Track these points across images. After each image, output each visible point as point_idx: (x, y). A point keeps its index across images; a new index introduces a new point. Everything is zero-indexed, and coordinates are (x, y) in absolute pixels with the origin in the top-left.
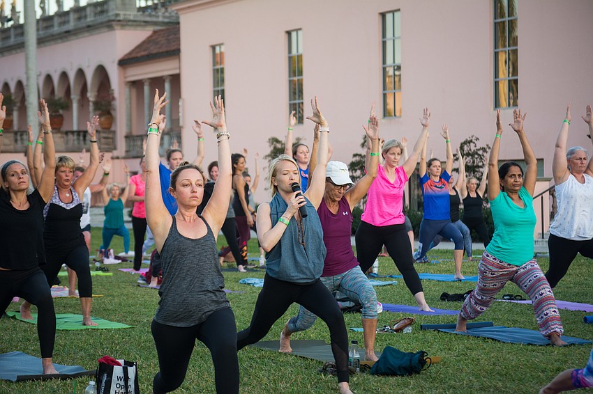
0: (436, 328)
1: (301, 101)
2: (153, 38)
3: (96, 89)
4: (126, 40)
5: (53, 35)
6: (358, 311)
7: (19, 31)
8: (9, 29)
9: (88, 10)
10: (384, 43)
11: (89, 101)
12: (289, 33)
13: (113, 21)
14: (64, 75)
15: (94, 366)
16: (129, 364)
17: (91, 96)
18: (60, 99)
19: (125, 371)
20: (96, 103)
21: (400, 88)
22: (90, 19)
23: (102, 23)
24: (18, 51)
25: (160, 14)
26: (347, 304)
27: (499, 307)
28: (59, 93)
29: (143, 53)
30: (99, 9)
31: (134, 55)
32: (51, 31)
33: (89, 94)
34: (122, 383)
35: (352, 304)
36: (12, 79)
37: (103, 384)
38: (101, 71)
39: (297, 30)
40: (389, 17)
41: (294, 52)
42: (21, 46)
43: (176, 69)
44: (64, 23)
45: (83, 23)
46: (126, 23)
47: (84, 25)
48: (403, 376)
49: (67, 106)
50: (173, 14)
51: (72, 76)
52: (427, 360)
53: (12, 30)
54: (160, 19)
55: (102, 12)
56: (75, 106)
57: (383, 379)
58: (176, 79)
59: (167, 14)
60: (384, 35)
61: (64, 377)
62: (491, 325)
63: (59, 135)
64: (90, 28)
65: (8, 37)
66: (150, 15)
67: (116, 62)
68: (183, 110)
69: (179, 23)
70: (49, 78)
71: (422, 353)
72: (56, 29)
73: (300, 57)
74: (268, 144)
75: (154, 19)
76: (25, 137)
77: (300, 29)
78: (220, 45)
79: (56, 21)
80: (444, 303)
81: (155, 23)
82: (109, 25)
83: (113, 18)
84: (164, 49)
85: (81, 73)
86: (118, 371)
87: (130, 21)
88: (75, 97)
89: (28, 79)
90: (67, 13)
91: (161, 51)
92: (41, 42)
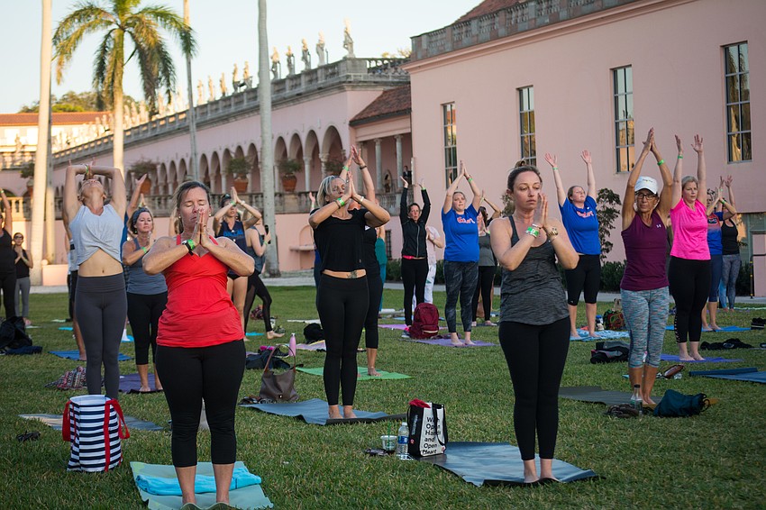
0: (704, 374)
1: (533, 157)
2: (384, 98)
3: (327, 150)
4: (357, 101)
5: (285, 99)
6: (626, 360)
7: (252, 95)
8: (242, 94)
9: (319, 72)
10: (616, 99)
11: (321, 162)
12: (520, 90)
13: (344, 82)
14: (296, 137)
15: (404, 410)
16: (436, 407)
17: (323, 156)
18: (292, 161)
19: (435, 413)
20: (328, 164)
21: (633, 143)
22: (321, 81)
23: (333, 85)
24: (251, 114)
25: (390, 74)
26: (615, 354)
27: (759, 355)
28: (291, 155)
29: (374, 113)
30: (330, 71)
31: (364, 116)
32: (283, 94)
33: (320, 156)
34: (432, 424)
35: (620, 353)
36: (245, 143)
37: (415, 425)
38: (333, 132)
39: (528, 87)
40: (620, 73)
41: (526, 109)
42: (256, 109)
43: (407, 128)
44: (296, 86)
45: (314, 86)
46: (356, 84)
47: (316, 87)
48: (684, 417)
49: (300, 168)
50: (403, 74)
51: (304, 138)
52: (707, 402)
53: (245, 94)
54: (390, 79)
55: (333, 74)
56: (307, 167)
57: (666, 420)
58: (407, 138)
59: (397, 74)
60: (616, 91)
61: (369, 421)
62: (755, 371)
63: (293, 196)
64: (321, 90)
65: (242, 102)
66: (380, 76)
67: (348, 123)
68: (415, 168)
69: (409, 83)
70: (281, 140)
71: (702, 396)
72: (288, 92)
73: (531, 114)
74: (502, 201)
75: (384, 80)
76: (260, 199)
77: (532, 86)
78: (451, 103)
79: (288, 84)
80: (704, 351)
81: (385, 84)
82: (340, 87)
83: (343, 80)
84: (395, 109)
85: (312, 134)
86: (428, 412)
87: (360, 82)
88: (307, 158)
89: (263, 142)
90: (299, 76)
91: (392, 111)
92: (275, 104)
